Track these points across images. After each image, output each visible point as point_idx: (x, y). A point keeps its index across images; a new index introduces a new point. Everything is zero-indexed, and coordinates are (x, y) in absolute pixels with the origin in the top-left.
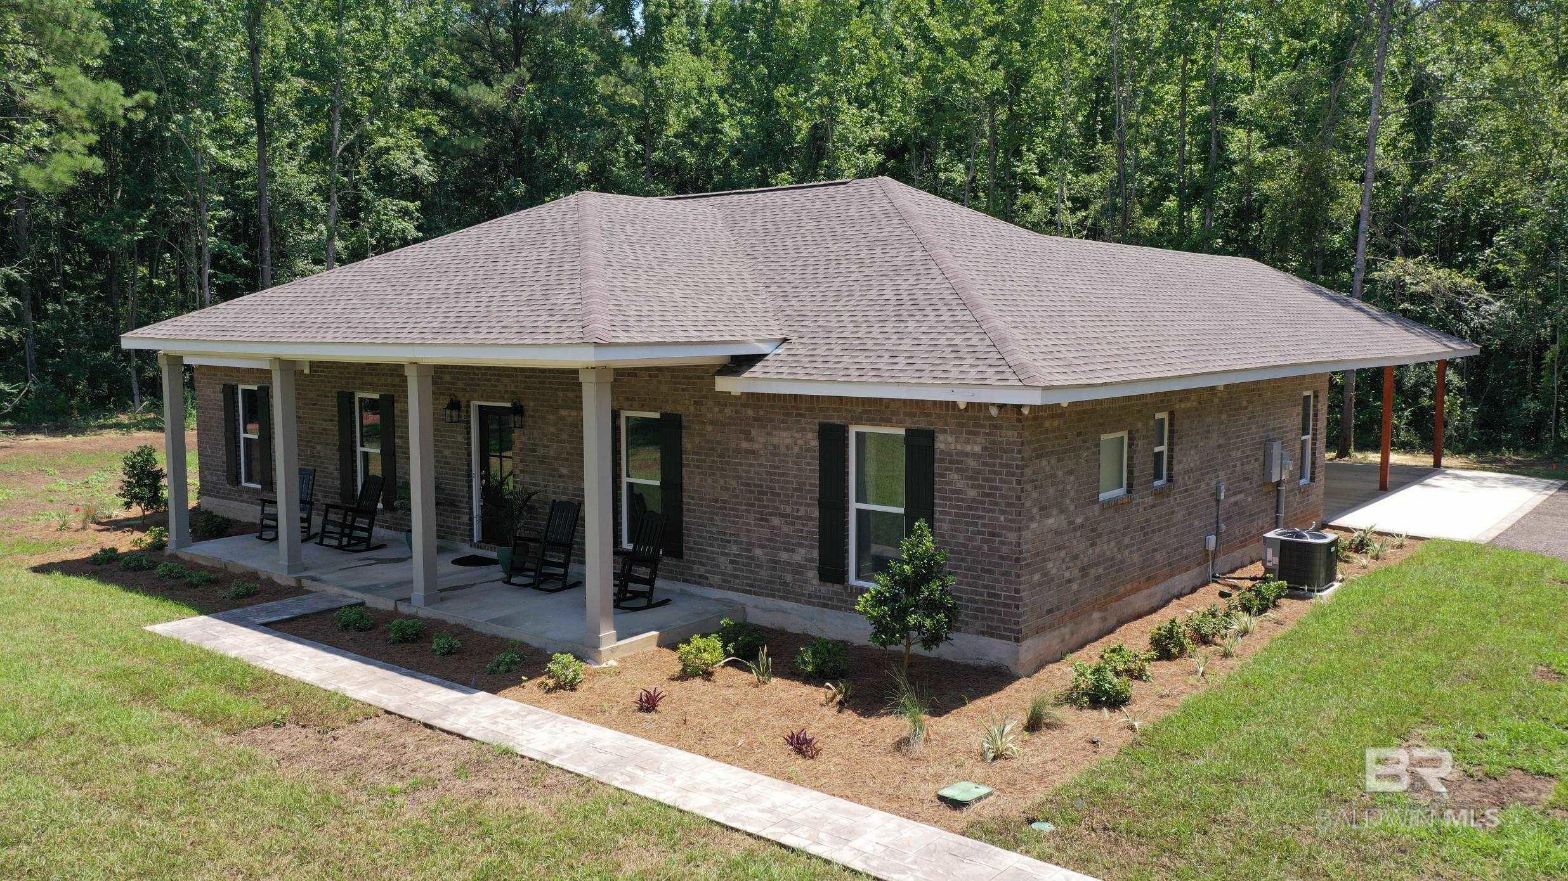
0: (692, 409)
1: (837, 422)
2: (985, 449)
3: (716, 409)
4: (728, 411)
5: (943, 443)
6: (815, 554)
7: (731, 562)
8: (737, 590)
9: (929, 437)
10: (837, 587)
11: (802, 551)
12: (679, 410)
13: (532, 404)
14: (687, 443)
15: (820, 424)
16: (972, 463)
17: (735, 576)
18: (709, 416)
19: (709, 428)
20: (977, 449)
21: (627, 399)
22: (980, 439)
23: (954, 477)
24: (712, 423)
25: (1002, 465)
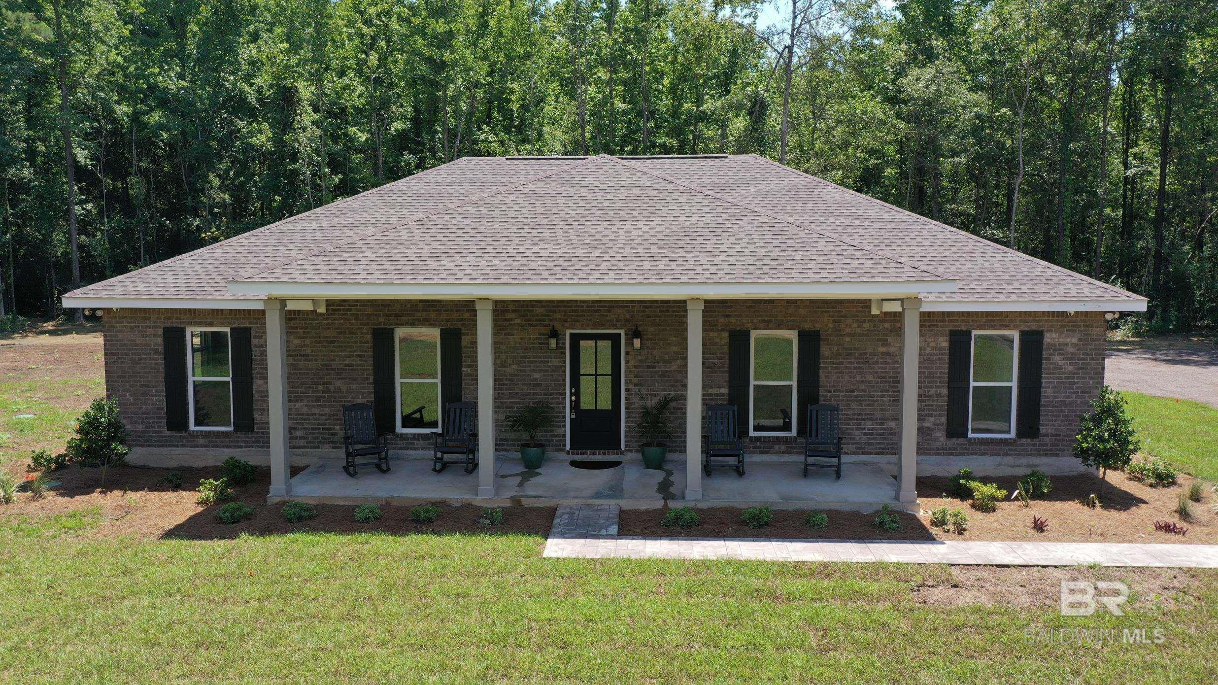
0: (831, 326)
1: (964, 328)
2: (1080, 340)
3: (855, 325)
4: (866, 326)
5: (1049, 338)
6: (944, 420)
7: (865, 434)
8: (871, 454)
9: (1040, 334)
10: (961, 440)
11: (932, 419)
12: (818, 326)
13: (651, 329)
14: (825, 351)
15: (951, 331)
16: (1070, 349)
17: (869, 444)
18: (848, 330)
19: (848, 339)
20: (1075, 340)
21: (764, 321)
22: (1077, 334)
23: (1057, 359)
24: (849, 335)
25: (1091, 350)
